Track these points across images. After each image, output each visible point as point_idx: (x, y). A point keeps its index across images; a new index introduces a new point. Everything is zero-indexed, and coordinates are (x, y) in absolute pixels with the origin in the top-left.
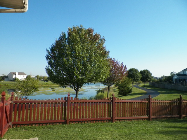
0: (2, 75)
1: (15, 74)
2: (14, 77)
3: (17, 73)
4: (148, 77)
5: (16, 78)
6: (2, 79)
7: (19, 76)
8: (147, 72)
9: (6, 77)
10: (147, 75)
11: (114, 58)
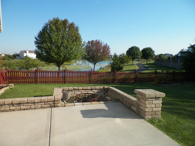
0: (14, 54)
1: (26, 53)
2: (25, 55)
3: (27, 52)
4: (150, 55)
5: (27, 56)
6: (13, 58)
7: (30, 54)
8: (150, 50)
9: (18, 55)
10: (149, 52)
11: (99, 40)
